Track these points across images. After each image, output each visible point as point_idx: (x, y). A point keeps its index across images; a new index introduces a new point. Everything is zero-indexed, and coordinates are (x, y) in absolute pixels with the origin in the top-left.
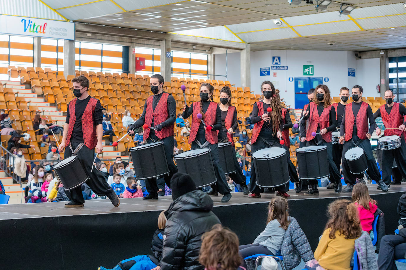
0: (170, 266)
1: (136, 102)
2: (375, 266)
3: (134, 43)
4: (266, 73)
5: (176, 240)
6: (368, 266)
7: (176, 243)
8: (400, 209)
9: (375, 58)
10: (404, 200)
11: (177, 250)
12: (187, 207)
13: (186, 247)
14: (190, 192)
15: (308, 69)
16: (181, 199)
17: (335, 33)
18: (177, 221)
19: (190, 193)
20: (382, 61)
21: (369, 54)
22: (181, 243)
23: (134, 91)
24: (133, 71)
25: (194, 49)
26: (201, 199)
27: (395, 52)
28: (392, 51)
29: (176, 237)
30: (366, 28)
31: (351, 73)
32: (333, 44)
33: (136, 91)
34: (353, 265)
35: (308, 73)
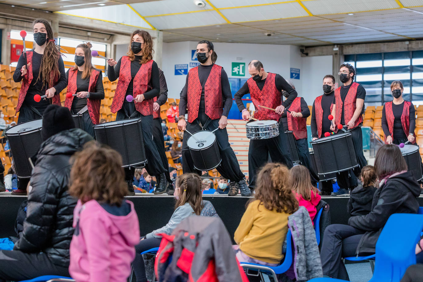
0: (36, 228)
1: (10, 101)
2: (315, 251)
3: (8, 24)
4: (183, 71)
5: (46, 192)
6: (306, 252)
7: (45, 196)
8: (351, 207)
9: (327, 55)
10: (357, 194)
11: (47, 206)
12: (62, 149)
13: (59, 202)
14: (67, 130)
15: (238, 67)
16: (54, 139)
17: (274, 19)
18: (47, 167)
19: (67, 132)
20: (335, 60)
21: (318, 50)
22: (52, 196)
23: (7, 87)
24: (7, 62)
25: (88, 36)
26: (80, 140)
27: (353, 47)
28: (349, 47)
29: (45, 188)
30: (315, 14)
31: (294, 75)
32: (272, 34)
33: (10, 88)
34: (286, 251)
35: (237, 73)
